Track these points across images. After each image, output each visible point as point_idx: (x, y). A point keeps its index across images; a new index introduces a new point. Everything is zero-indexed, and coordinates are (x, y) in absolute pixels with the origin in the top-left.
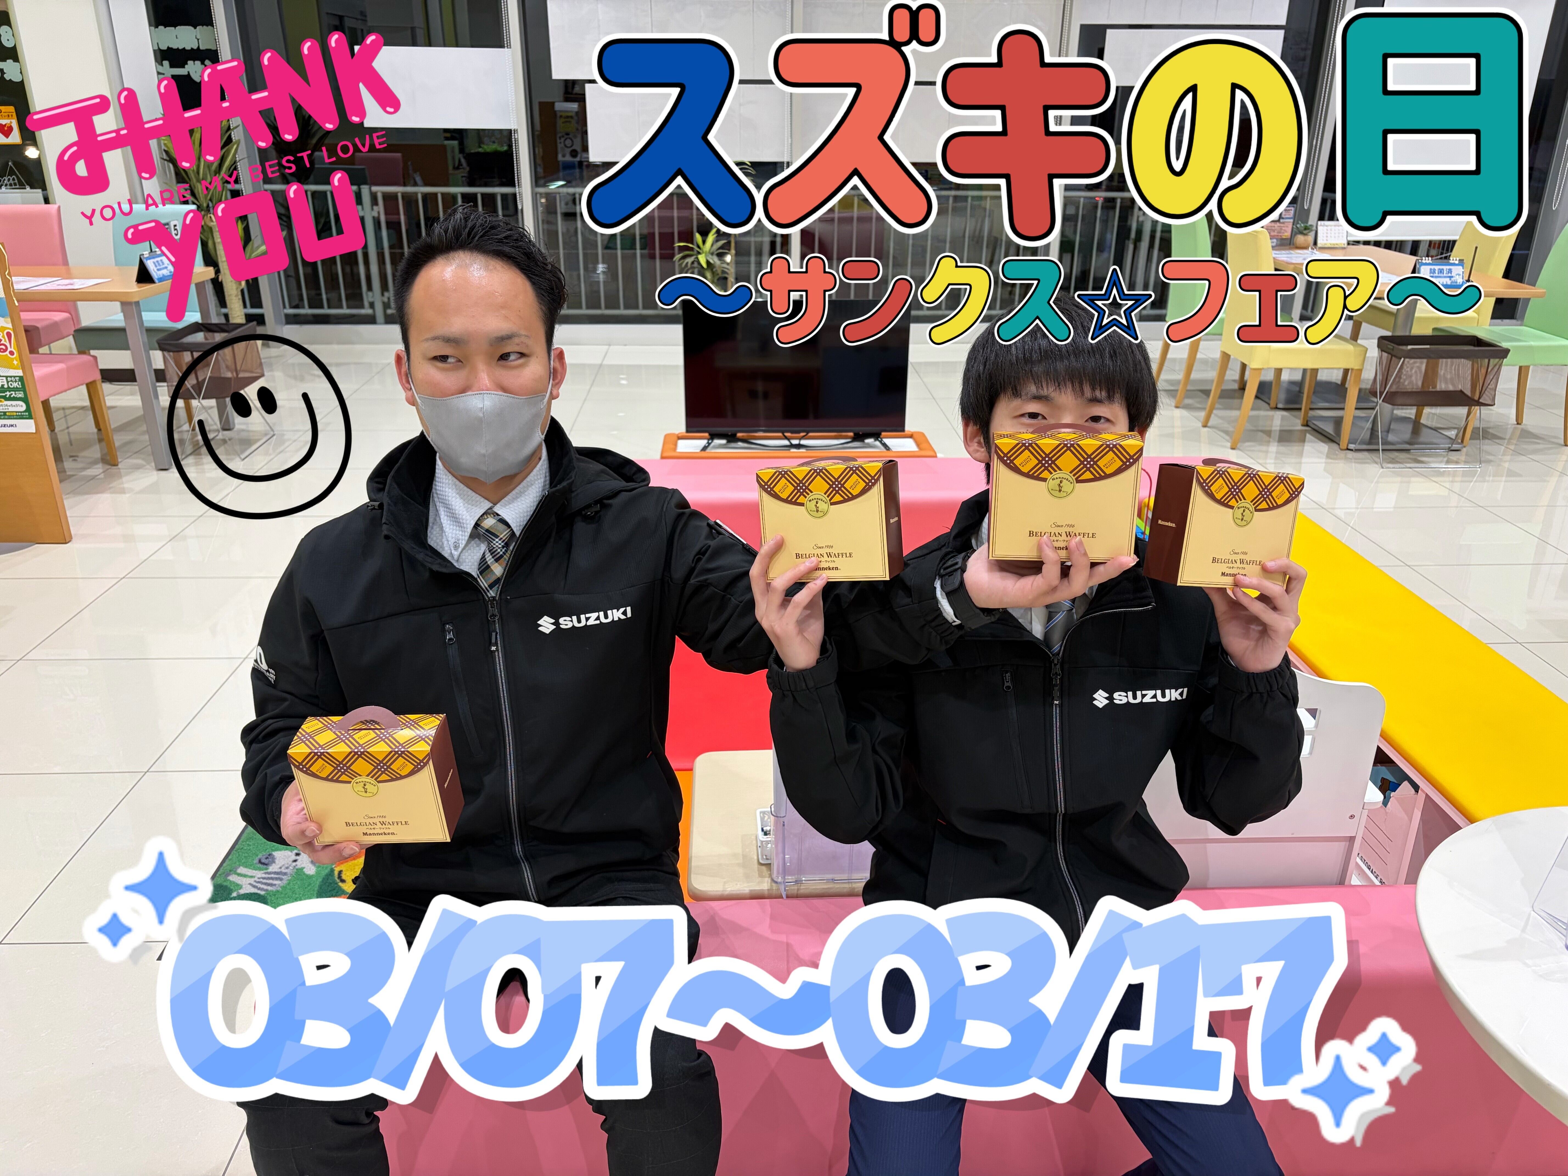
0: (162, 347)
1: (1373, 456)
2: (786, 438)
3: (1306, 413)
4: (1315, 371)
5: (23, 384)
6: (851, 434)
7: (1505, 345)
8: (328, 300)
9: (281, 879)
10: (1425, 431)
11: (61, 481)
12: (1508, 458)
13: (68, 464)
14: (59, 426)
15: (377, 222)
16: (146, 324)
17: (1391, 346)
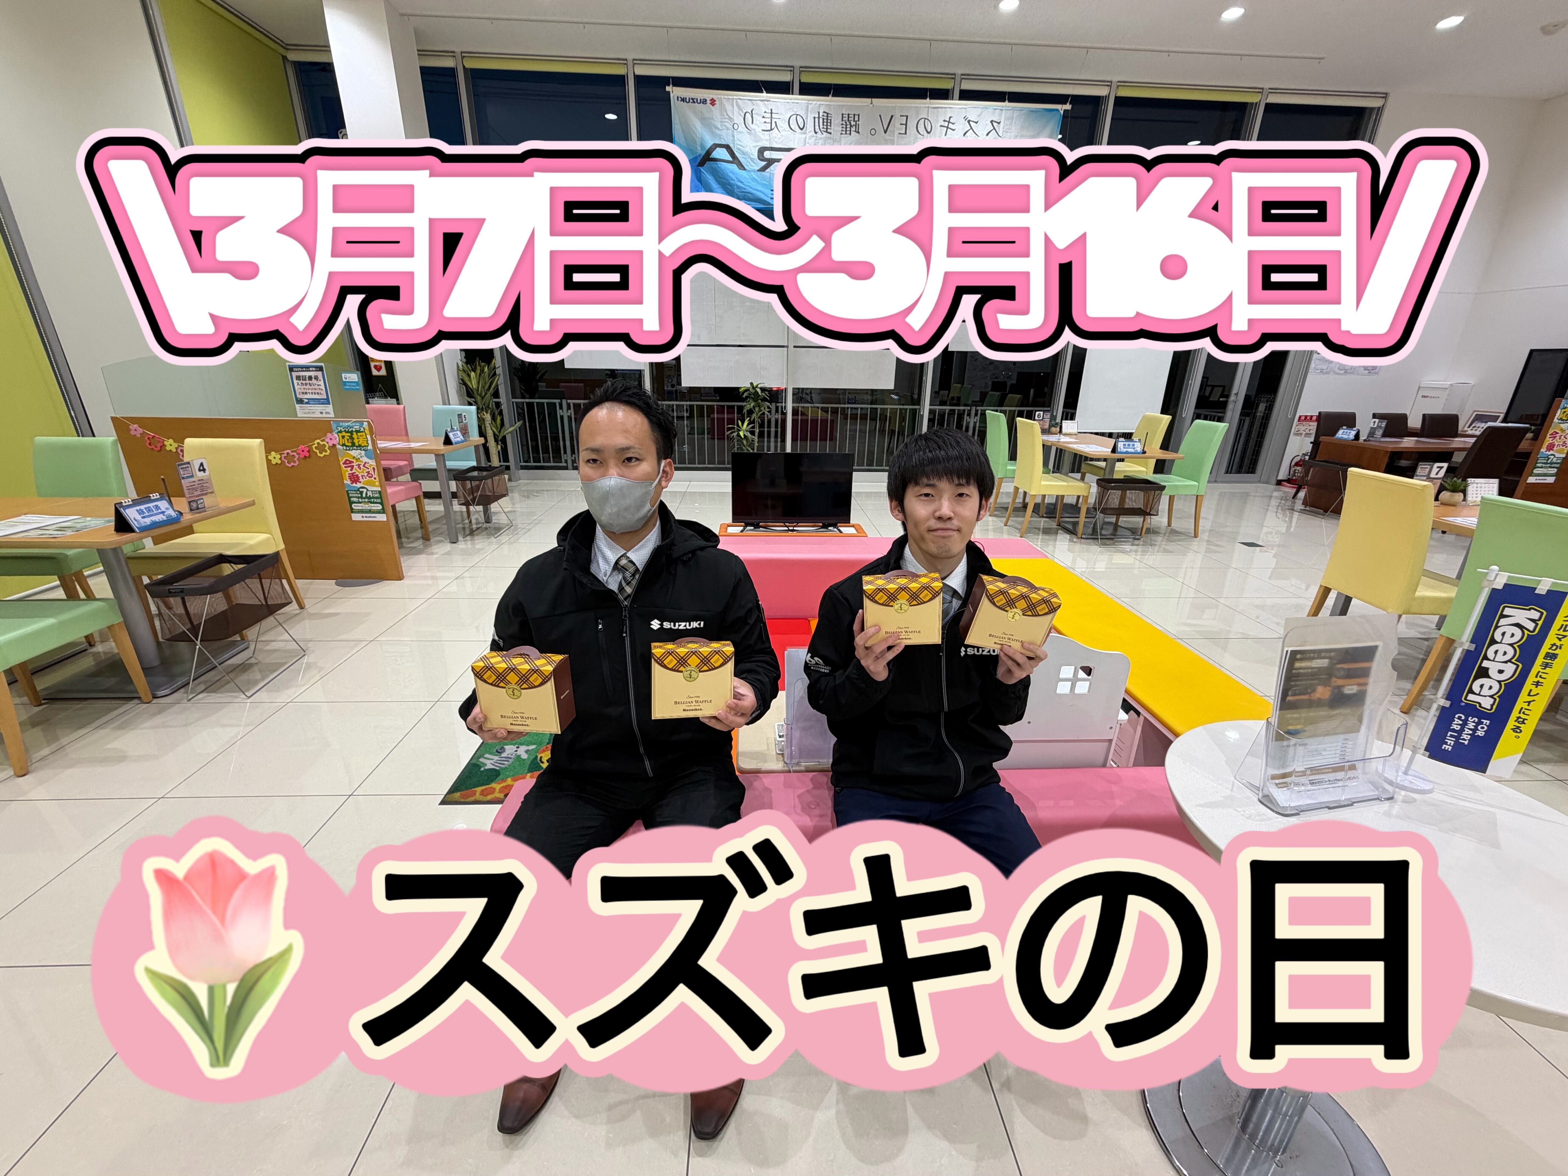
0: (456, 478)
1: (1095, 541)
2: (786, 526)
3: (1059, 520)
4: (1063, 497)
5: (381, 495)
6: (821, 524)
7: (1163, 484)
8: (543, 457)
9: (508, 761)
10: (1119, 529)
11: (399, 548)
12: (1164, 543)
13: (404, 540)
14: (400, 520)
15: (570, 418)
16: (448, 467)
17: (1103, 484)
